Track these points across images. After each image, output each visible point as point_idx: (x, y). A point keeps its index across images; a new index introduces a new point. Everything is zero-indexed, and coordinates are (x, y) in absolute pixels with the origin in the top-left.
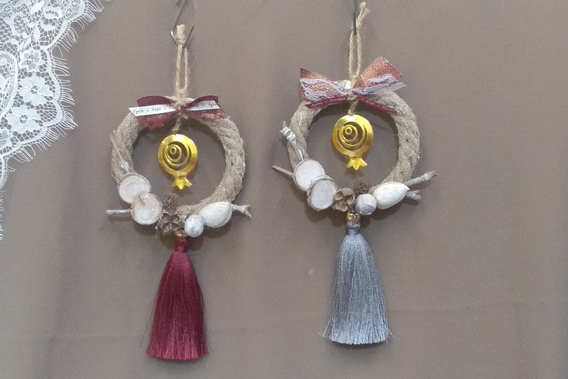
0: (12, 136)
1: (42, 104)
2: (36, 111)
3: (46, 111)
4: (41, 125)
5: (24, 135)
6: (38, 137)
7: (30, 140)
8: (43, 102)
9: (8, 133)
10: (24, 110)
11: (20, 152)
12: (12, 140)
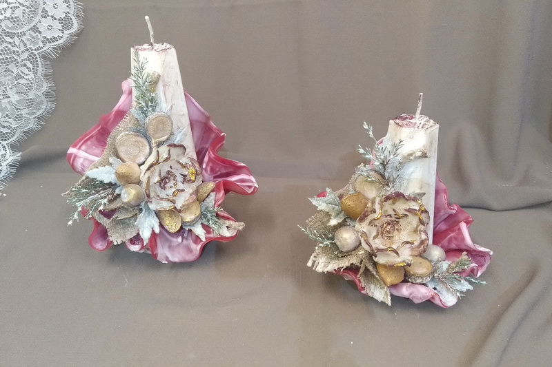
0: (43, 39)
1: (62, 17)
2: (58, 21)
3: (66, 23)
4: (63, 33)
5: (51, 39)
6: (61, 41)
7: (56, 43)
8: (63, 16)
9: (40, 37)
10: (49, 21)
11: (49, 51)
12: (42, 42)
